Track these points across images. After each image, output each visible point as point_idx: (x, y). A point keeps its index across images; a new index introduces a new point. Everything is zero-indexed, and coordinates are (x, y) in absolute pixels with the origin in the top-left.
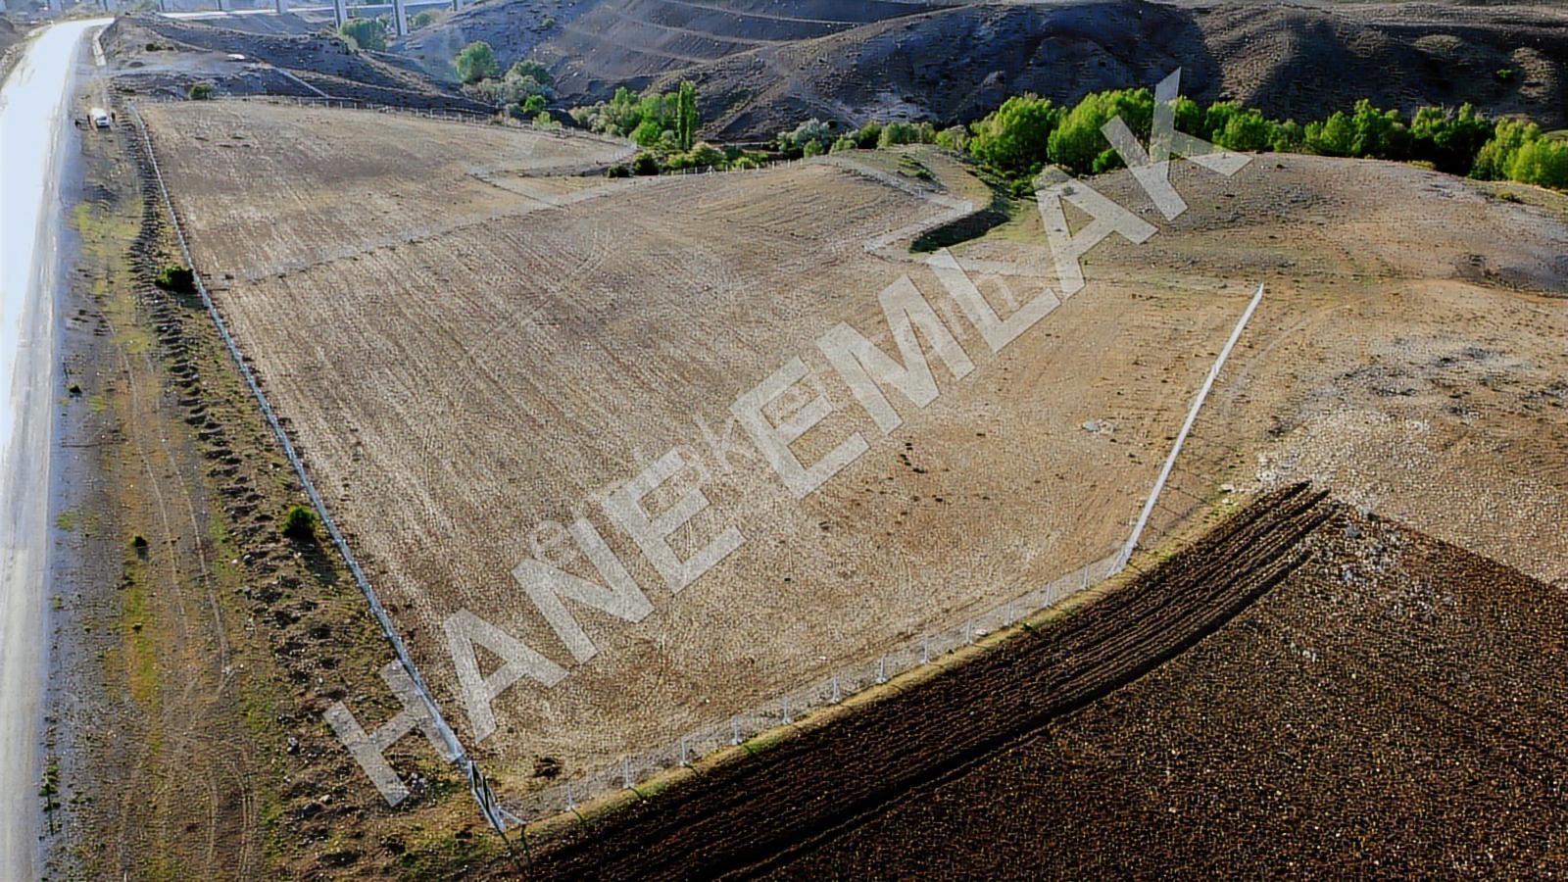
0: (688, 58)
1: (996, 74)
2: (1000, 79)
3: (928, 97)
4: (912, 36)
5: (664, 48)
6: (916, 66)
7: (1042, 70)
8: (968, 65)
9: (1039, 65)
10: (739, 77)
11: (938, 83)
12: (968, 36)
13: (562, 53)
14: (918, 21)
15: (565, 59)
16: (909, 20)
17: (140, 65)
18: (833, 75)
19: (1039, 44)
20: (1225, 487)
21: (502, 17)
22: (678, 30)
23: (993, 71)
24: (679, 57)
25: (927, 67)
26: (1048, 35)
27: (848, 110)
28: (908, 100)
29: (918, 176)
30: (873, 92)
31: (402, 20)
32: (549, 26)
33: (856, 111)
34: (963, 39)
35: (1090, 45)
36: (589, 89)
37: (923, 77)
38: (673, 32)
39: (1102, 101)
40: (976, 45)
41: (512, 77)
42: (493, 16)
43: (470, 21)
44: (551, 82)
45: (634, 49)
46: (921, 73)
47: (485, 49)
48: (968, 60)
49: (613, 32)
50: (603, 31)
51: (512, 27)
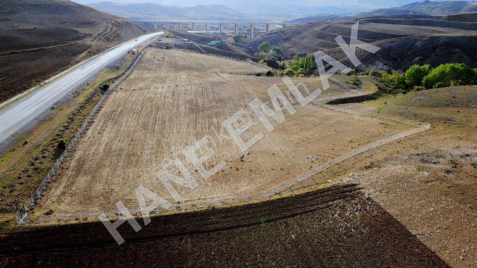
0: (322, 49)
1: (418, 58)
2: (420, 59)
3: (393, 64)
4: (392, 44)
5: (316, 45)
6: (391, 54)
7: (437, 57)
8: (410, 54)
9: (435, 56)
10: (334, 54)
11: (398, 60)
12: (412, 45)
13: (288, 46)
14: (396, 40)
15: (289, 48)
16: (393, 39)
17: (161, 40)
18: (362, 55)
19: (437, 49)
20: (328, 181)
21: (276, 35)
22: (322, 40)
23: (418, 57)
24: (320, 48)
25: (395, 54)
26: (442, 45)
27: (364, 66)
28: (385, 64)
29: (353, 83)
30: (374, 61)
31: (252, 35)
32: (287, 38)
33: (366, 67)
34: (410, 46)
35: (458, 50)
36: (290, 56)
37: (393, 57)
38: (320, 41)
39: (445, 67)
40: (414, 48)
41: (271, 51)
42: (273, 35)
43: (267, 36)
44: (282, 53)
45: (308, 45)
46: (392, 56)
47: (267, 44)
48: (410, 53)
49: (304, 40)
50: (302, 40)
51: (278, 38)
